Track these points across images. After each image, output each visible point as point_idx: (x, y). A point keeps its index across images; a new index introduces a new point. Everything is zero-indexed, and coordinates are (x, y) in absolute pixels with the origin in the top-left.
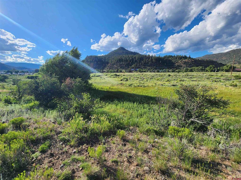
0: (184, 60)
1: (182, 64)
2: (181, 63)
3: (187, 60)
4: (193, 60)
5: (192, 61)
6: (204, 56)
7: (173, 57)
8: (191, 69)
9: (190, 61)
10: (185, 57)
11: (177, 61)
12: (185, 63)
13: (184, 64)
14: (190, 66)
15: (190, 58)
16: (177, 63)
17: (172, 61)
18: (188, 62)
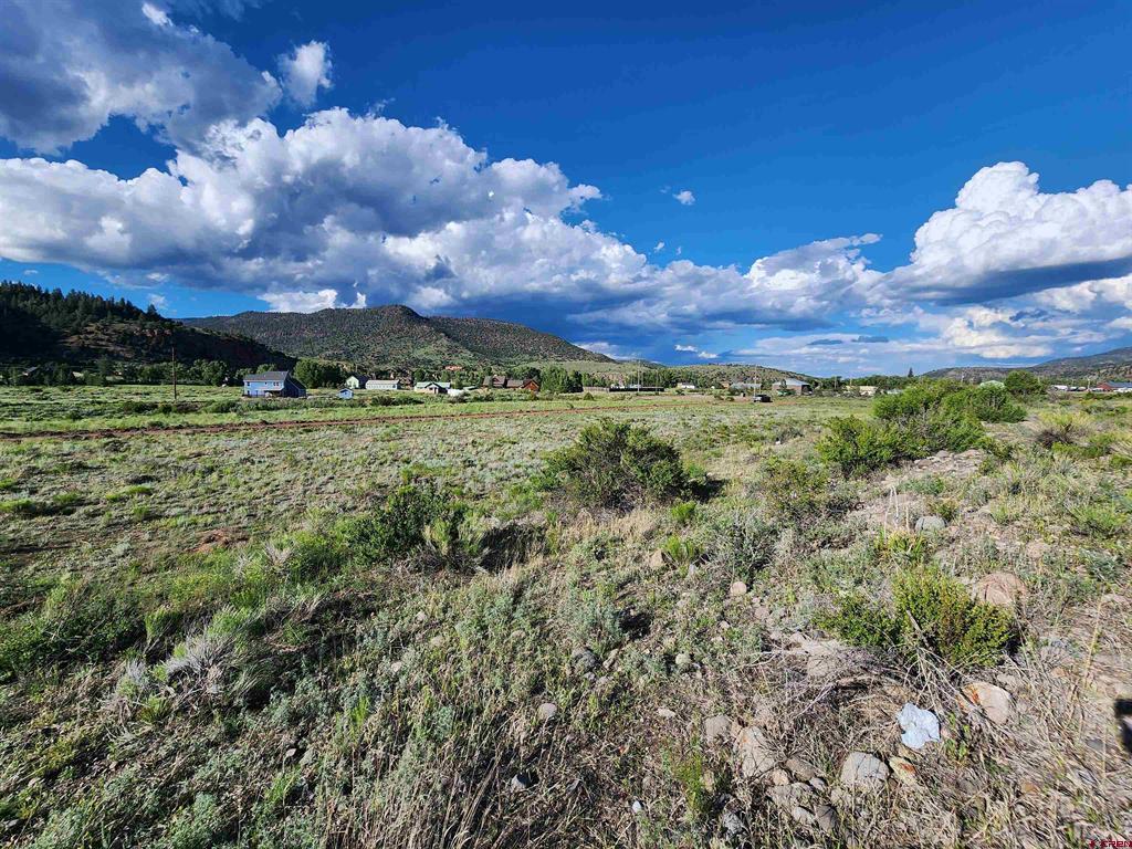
0: (119, 326)
1: (109, 341)
2: (100, 336)
3: (134, 327)
4: (167, 332)
5: (162, 333)
6: (238, 315)
7: (47, 295)
8: (153, 371)
9: (152, 332)
10: (127, 311)
11: (74, 324)
12: (126, 339)
13: (122, 343)
14: (155, 354)
15: (152, 315)
16: (77, 332)
17: (43, 320)
18: (144, 336)
